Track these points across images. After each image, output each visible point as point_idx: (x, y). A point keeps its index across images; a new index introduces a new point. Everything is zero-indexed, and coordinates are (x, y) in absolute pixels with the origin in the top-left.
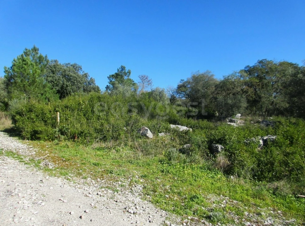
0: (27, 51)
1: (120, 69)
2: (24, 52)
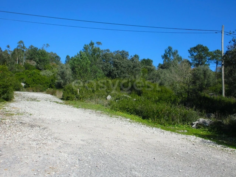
0: (86, 46)
1: (167, 50)
2: (84, 48)
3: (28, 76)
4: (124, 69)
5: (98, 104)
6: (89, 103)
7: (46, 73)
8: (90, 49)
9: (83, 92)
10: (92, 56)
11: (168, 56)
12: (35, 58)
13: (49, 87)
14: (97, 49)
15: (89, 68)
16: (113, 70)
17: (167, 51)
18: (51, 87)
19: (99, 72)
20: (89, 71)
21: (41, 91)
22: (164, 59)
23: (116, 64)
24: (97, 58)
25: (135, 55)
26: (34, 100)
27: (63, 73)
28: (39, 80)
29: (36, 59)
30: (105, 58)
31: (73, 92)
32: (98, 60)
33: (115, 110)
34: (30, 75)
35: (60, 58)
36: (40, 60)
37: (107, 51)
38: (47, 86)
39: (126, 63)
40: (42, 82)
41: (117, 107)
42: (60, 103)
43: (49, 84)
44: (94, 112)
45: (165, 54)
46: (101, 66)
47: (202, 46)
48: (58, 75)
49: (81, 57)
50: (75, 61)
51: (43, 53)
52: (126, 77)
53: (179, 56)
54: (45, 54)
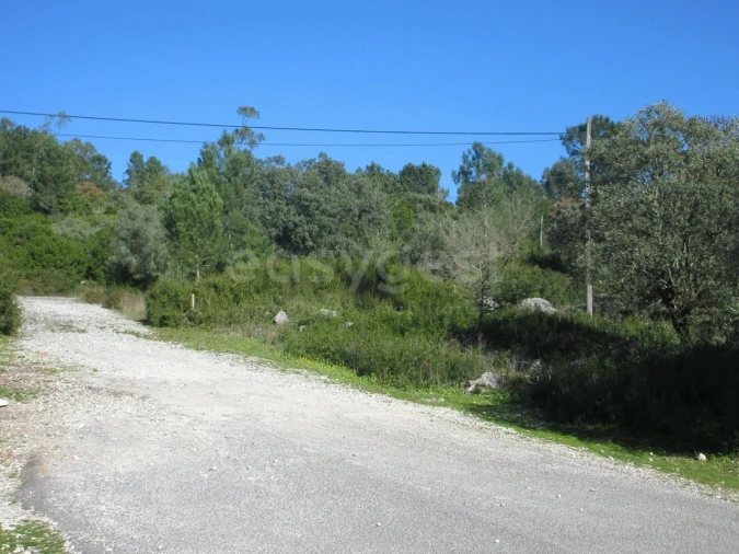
0: (208, 149)
1: (470, 153)
2: (203, 154)
3: (11, 240)
4: (331, 219)
5: (250, 337)
6: (225, 336)
7: (70, 229)
8: (223, 156)
9: (206, 304)
10: (230, 180)
11: (474, 174)
12: (18, 166)
13: (87, 277)
14: (243, 158)
15: (218, 222)
16: (296, 225)
17: (470, 158)
18: (90, 275)
19: (252, 232)
20: (221, 230)
21: (62, 291)
22: (460, 184)
23: (306, 203)
24: (245, 185)
25: (370, 165)
26: (67, 327)
27: (136, 235)
28: (50, 252)
29: (21, 168)
30: (268, 185)
31: (178, 303)
32: (246, 193)
33: (294, 354)
34: (21, 236)
35: (110, 163)
36: (42, 179)
37: (277, 161)
38: (79, 273)
39: (336, 199)
40: (61, 260)
41: (299, 348)
42: (146, 337)
43: (83, 268)
44: (242, 361)
45: (462, 168)
46: (257, 211)
47: (607, 120)
48: (120, 242)
49: (193, 186)
50: (175, 200)
51: (53, 154)
52: (337, 243)
53: (514, 169)
54: (59, 157)
